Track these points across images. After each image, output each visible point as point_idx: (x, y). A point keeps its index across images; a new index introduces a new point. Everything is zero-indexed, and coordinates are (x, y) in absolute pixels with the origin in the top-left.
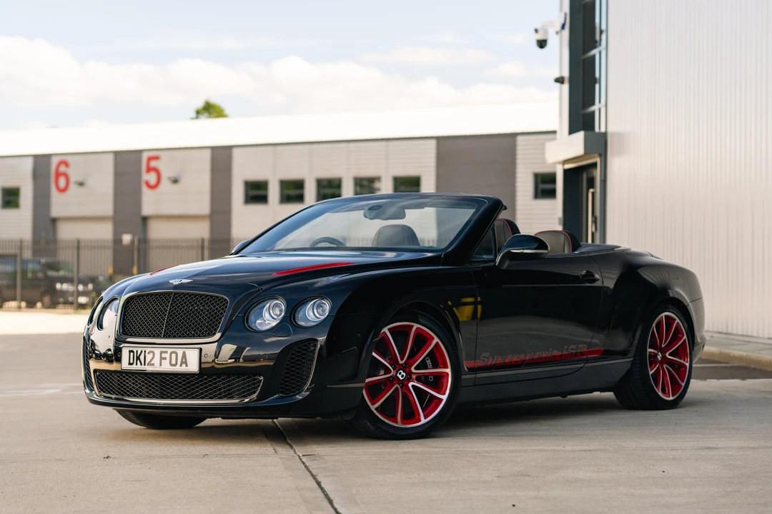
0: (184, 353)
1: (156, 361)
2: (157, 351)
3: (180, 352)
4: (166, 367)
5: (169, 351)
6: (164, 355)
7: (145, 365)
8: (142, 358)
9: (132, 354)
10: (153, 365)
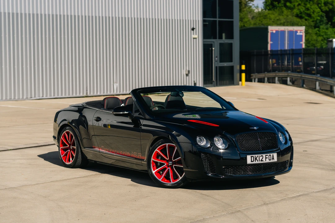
0: (273, 155)
1: (264, 159)
2: (264, 155)
3: (272, 154)
4: (268, 161)
5: (268, 154)
6: (267, 157)
7: (259, 161)
8: (258, 159)
9: (252, 158)
10: (263, 161)
